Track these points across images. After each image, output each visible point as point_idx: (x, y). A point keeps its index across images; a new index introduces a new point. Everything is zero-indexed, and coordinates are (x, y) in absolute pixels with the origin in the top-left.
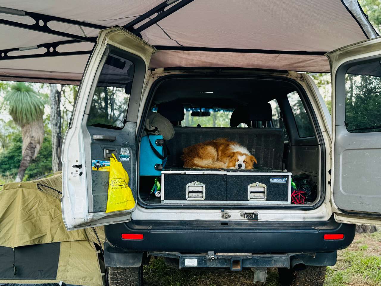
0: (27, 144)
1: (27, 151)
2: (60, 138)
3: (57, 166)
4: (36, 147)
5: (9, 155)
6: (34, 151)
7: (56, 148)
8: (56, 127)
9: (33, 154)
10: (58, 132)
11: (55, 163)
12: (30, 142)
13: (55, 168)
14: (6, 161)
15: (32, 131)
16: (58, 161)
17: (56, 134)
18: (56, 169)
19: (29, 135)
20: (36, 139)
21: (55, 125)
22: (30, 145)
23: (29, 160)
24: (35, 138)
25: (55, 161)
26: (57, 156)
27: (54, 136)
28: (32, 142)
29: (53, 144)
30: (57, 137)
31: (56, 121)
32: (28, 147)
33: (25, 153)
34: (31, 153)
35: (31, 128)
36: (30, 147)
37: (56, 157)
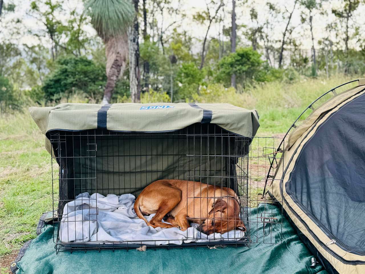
0: (112, 61)
1: (113, 69)
2: (138, 56)
3: (136, 87)
4: (122, 65)
5: (55, 78)
6: (120, 70)
7: (135, 67)
8: (134, 43)
9: (119, 73)
10: (136, 49)
11: (134, 85)
12: (115, 59)
13: (133, 90)
14: (52, 84)
15: (117, 45)
16: (137, 82)
17: (134, 51)
18: (135, 91)
19: (114, 51)
20: (122, 56)
21: (133, 41)
22: (116, 63)
23: (116, 80)
24: (120, 54)
25: (133, 83)
26: (136, 77)
27: (132, 53)
28: (118, 58)
29: (131, 63)
30: (135, 54)
31: (134, 37)
32: (113, 64)
33: (110, 71)
34: (118, 71)
35: (117, 42)
36: (116, 65)
37: (134, 78)
